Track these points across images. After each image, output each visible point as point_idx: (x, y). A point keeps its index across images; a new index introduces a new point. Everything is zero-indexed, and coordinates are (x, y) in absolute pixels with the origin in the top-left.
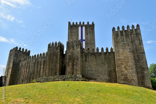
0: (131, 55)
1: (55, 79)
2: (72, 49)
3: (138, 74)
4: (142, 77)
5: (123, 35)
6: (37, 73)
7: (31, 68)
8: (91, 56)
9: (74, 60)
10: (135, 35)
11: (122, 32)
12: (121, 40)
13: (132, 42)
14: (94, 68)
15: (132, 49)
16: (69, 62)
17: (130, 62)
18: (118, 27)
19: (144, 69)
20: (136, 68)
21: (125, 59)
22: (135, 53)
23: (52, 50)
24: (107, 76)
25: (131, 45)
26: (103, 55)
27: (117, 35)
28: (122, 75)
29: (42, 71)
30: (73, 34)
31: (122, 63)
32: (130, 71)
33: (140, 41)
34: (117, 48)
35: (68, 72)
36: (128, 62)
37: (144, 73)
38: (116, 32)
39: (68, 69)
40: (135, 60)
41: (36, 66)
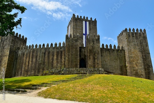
0: (140, 54)
1: (80, 71)
2: (93, 43)
3: (145, 70)
4: (148, 72)
5: (133, 37)
6: (48, 64)
7: (39, 58)
8: (106, 51)
9: (95, 54)
10: (143, 38)
11: (133, 34)
12: (132, 40)
13: (141, 43)
14: (109, 63)
15: (141, 49)
16: (90, 56)
17: (139, 60)
18: (130, 28)
19: (149, 66)
20: (144, 66)
21: (135, 57)
22: (143, 53)
23: (71, 41)
24: (119, 71)
25: (140, 46)
26: (115, 52)
27: (129, 36)
28: (134, 71)
29: (55, 62)
30: (78, 27)
31: (134, 60)
32: (140, 67)
33: (146, 43)
34: (129, 47)
35: (90, 65)
36: (138, 60)
37: (149, 69)
38: (128, 32)
39: (90, 62)
40: (143, 59)
41: (46, 56)
